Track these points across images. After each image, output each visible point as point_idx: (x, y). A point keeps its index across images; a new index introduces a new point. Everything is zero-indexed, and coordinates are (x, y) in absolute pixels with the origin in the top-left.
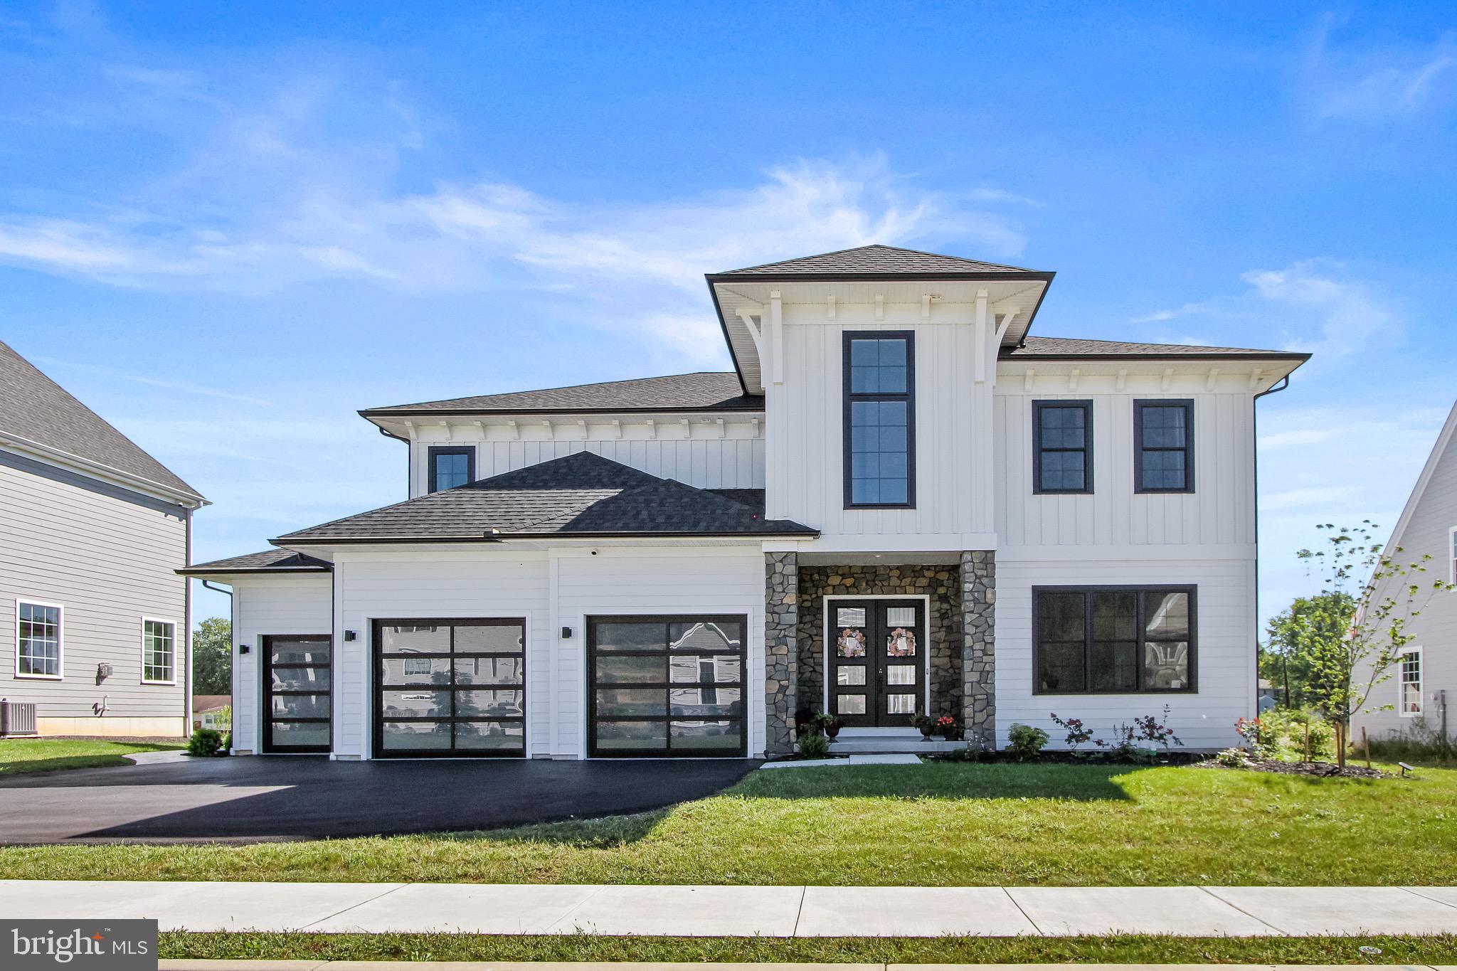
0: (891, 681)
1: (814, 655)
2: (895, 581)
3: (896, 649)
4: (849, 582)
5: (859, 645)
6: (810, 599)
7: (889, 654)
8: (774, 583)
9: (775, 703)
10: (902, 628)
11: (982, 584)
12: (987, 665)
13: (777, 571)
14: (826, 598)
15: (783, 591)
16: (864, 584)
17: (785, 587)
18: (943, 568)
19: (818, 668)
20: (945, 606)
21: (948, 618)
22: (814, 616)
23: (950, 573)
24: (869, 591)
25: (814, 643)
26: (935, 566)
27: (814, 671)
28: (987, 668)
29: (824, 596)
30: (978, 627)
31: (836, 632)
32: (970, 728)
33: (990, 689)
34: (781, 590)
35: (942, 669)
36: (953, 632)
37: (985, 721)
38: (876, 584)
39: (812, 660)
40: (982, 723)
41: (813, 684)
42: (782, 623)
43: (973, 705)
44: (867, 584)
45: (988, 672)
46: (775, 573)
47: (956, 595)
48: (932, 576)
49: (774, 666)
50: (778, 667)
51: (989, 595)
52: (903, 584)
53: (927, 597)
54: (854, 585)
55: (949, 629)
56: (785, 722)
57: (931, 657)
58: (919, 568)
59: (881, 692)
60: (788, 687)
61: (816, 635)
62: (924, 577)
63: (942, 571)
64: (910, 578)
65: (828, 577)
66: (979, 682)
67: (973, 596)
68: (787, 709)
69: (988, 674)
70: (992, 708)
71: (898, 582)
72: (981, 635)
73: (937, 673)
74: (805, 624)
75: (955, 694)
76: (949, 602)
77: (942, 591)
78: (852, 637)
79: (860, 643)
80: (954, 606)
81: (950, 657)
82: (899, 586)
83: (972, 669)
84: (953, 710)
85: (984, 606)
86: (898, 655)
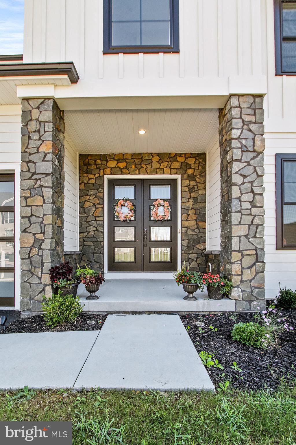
0: (153, 238)
1: (97, 219)
2: (155, 165)
3: (157, 215)
4: (122, 165)
5: (130, 212)
6: (94, 178)
7: (152, 218)
8: (29, 130)
9: (29, 257)
10: (161, 199)
11: (250, 130)
12: (257, 217)
13: (33, 118)
14: (106, 178)
15: (40, 139)
16: (133, 167)
17: (41, 135)
18: (192, 155)
19: (100, 228)
20: (193, 183)
21: (194, 192)
22: (97, 189)
23: (196, 159)
24: (137, 172)
25: (97, 210)
26: (185, 154)
27: (97, 230)
28: (256, 221)
29: (105, 176)
30: (247, 176)
31: (113, 201)
32: (238, 287)
33: (259, 244)
34: (38, 138)
35: (191, 229)
36: (198, 202)
37: (253, 278)
38: (142, 167)
39: (95, 223)
40: (251, 281)
41: (96, 240)
42: (37, 173)
43: (241, 260)
44: (135, 167)
45: (257, 226)
46: (31, 120)
47: (200, 175)
48: (183, 160)
49: (29, 218)
50: (33, 219)
51: (258, 143)
52: (161, 167)
53: (179, 177)
54: (126, 168)
55: (196, 200)
56: (40, 278)
57: (182, 220)
58: (173, 155)
59: (146, 246)
60: (43, 241)
61: (99, 204)
62: (177, 161)
63: (190, 157)
64: (167, 163)
65: (107, 161)
66: (246, 236)
67: (241, 143)
68: (43, 263)
69: (257, 228)
70: (261, 264)
71: (158, 165)
72: (249, 185)
73: (186, 232)
74: (90, 196)
75: (200, 248)
76: (195, 180)
77: (190, 172)
78: (125, 206)
79: (131, 210)
80: (199, 183)
81: (196, 220)
82: (159, 168)
83: (240, 222)
84: (198, 259)
85: (252, 155)
86: (158, 219)
